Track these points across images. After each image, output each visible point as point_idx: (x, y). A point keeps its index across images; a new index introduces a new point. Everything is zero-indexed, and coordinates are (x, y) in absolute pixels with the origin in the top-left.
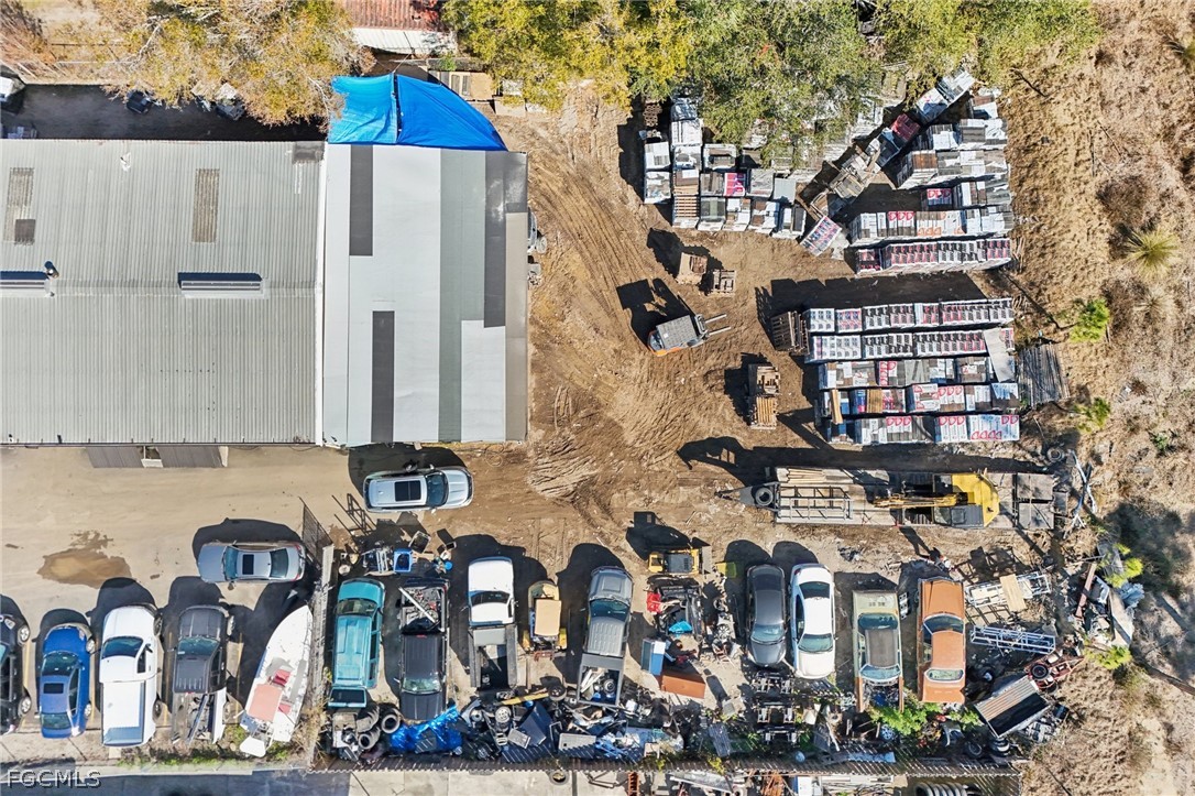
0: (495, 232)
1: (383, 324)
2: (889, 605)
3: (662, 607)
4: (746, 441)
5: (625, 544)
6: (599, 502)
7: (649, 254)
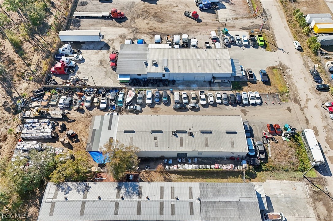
0: (92, 141)
1: (110, 129)
2: (52, 103)
3: (82, 104)
4: (65, 123)
5: (85, 111)
6: (88, 115)
7: (73, 147)
